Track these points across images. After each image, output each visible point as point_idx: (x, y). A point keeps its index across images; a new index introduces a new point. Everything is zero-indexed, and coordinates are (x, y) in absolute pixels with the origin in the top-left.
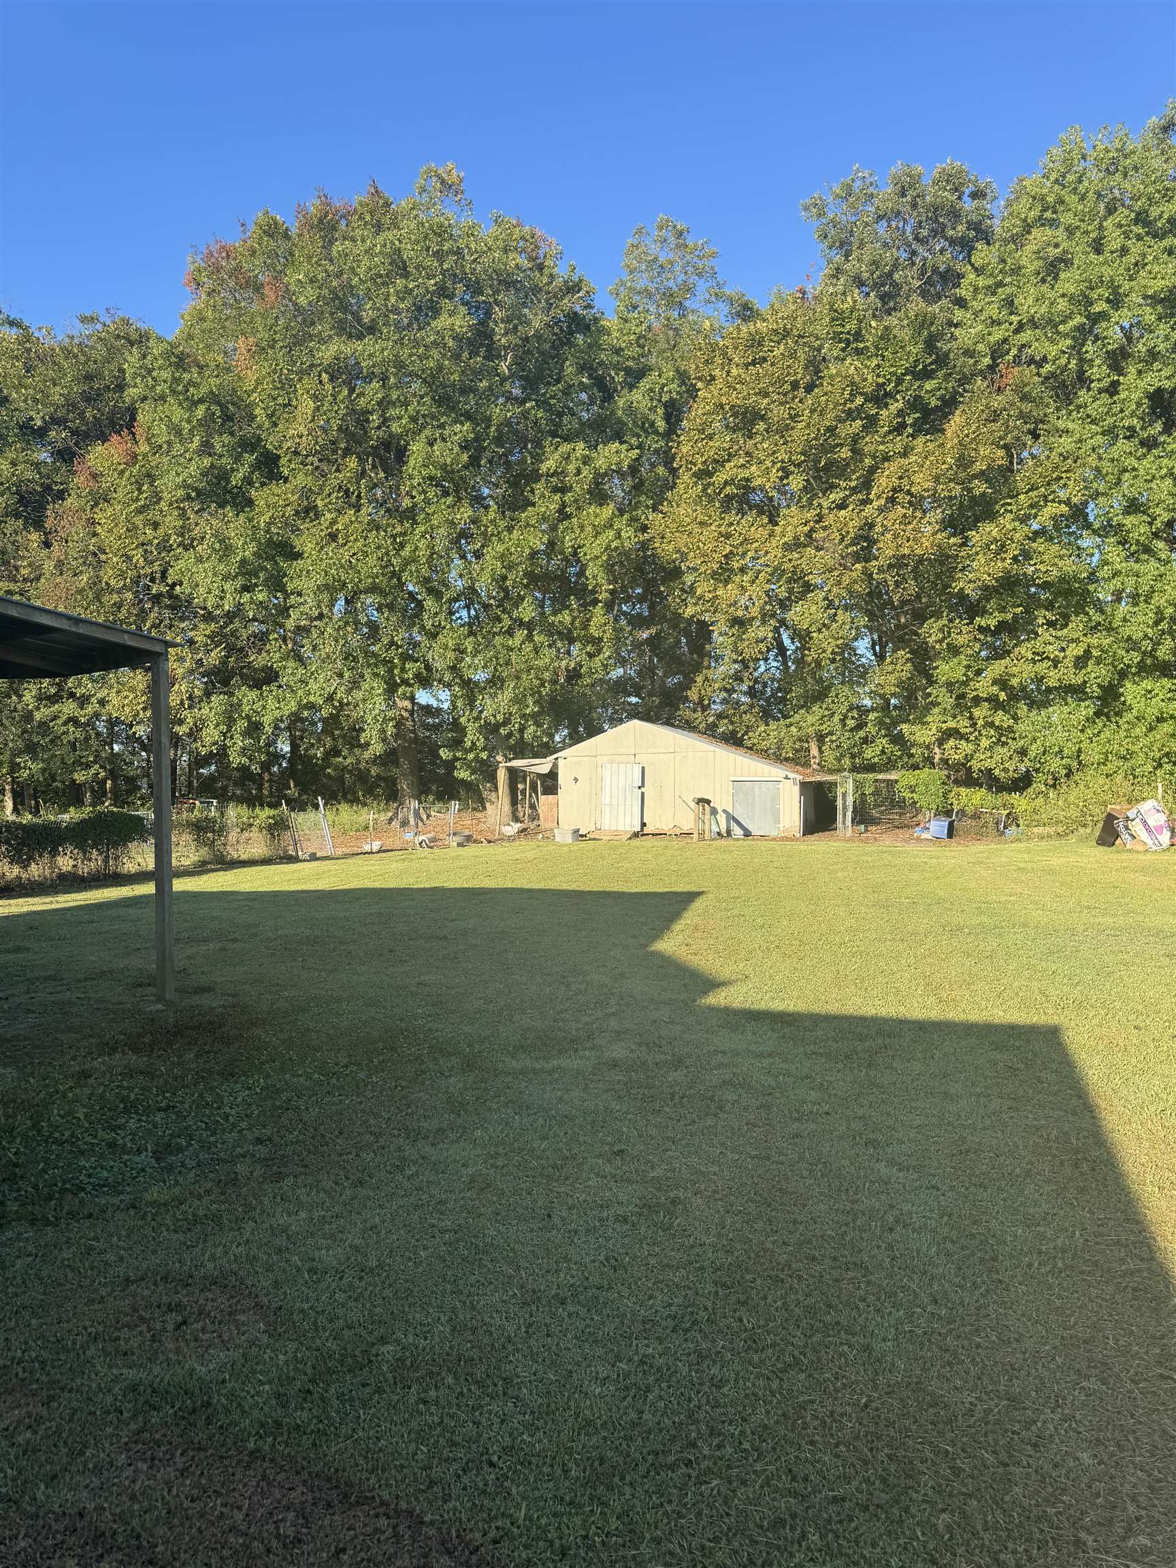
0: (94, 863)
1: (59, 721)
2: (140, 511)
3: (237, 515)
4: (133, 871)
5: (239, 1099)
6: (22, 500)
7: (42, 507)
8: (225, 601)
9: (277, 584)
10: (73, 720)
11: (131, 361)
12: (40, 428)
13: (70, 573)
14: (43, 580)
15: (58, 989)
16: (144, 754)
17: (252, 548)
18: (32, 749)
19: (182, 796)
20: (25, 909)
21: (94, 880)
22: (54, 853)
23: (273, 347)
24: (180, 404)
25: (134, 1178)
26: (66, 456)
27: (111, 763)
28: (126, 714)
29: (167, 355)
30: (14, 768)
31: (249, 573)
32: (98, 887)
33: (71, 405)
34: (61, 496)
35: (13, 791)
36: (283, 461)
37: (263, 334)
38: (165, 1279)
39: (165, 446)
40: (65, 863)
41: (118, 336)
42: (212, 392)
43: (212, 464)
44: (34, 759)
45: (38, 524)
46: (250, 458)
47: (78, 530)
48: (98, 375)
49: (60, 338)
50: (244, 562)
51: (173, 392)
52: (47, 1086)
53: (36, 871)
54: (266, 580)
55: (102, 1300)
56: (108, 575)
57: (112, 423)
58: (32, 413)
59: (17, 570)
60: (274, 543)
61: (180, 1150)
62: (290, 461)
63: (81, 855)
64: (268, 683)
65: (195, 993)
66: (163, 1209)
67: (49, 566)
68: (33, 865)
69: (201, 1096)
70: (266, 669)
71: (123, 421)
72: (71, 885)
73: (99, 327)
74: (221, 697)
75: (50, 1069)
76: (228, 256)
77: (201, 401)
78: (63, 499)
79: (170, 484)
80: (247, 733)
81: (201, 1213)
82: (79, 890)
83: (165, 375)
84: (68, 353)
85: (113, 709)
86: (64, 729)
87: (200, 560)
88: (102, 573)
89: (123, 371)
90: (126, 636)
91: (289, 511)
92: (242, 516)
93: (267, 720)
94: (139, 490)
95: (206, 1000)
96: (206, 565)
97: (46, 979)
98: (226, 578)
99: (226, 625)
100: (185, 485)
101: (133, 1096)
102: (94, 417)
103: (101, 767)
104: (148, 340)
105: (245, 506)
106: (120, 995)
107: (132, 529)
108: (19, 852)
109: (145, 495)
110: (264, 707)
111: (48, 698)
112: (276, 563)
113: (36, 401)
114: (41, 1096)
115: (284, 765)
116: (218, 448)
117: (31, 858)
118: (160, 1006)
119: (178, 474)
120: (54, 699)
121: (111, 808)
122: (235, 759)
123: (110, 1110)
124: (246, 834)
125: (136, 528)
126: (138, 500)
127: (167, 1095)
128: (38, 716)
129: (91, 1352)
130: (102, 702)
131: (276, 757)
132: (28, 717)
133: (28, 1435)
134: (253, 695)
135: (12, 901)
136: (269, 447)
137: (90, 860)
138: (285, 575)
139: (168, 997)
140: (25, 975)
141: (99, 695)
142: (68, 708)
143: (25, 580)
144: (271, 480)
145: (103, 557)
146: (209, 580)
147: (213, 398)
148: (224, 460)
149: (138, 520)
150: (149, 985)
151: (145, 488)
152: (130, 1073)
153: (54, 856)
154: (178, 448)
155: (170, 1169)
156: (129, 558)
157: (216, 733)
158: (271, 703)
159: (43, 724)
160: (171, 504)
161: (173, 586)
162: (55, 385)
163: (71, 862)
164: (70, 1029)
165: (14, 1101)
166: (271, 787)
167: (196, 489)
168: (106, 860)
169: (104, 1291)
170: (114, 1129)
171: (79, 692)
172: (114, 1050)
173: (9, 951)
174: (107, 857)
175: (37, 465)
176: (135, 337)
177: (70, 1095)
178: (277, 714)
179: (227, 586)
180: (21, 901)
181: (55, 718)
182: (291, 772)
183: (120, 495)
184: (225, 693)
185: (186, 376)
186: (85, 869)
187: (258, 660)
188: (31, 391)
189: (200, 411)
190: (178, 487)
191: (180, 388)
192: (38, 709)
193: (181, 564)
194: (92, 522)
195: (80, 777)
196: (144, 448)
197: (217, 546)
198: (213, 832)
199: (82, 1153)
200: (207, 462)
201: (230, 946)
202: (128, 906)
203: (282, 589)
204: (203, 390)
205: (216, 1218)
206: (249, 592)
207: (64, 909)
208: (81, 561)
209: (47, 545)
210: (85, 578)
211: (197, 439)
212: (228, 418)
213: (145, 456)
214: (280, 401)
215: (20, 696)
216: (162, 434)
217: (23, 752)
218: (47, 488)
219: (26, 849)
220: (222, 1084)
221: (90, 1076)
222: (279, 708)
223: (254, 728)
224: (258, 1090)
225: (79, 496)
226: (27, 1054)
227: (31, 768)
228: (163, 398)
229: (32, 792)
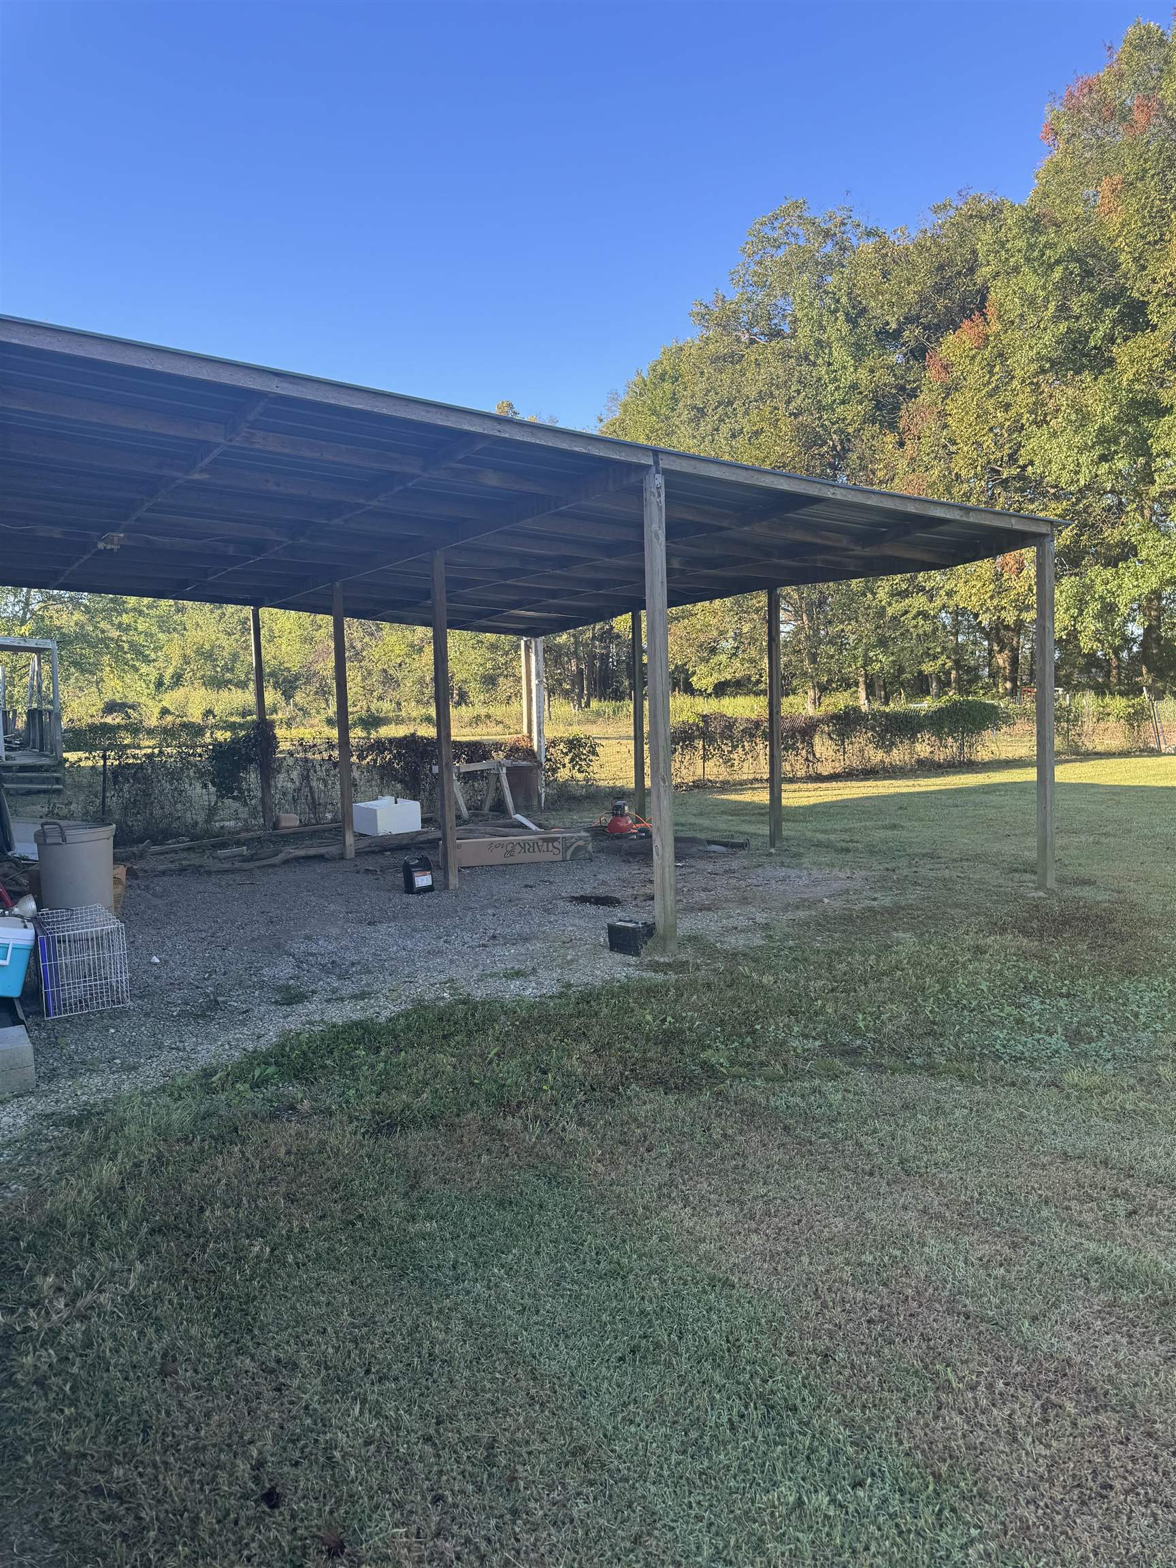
0: (949, 749)
1: (910, 616)
2: (990, 395)
3: (1096, 379)
4: (987, 759)
5: (1147, 999)
6: (879, 407)
7: (896, 408)
8: (1081, 476)
9: (1141, 447)
10: (924, 614)
11: (984, 239)
12: (895, 330)
13: (922, 469)
14: (896, 481)
15: (937, 866)
16: (986, 643)
17: (1114, 411)
18: (883, 643)
19: (1025, 684)
20: (892, 791)
21: (949, 767)
22: (913, 738)
23: (1142, 179)
24: (1035, 271)
25: (1049, 1058)
26: (919, 353)
27: (956, 653)
28: (973, 604)
29: (1022, 221)
30: (868, 661)
31: (1108, 441)
32: (954, 773)
33: (924, 300)
34: (913, 394)
35: (865, 683)
36: (1151, 308)
37: (1132, 167)
38: (1105, 1163)
39: (1017, 320)
40: (923, 749)
41: (971, 216)
42: (1070, 249)
43: (1069, 328)
44: (885, 653)
45: (892, 426)
46: (1112, 312)
47: (929, 425)
48: (951, 263)
49: (913, 236)
50: (1102, 429)
51: (1028, 260)
52: (947, 955)
53: (899, 755)
54: (1127, 446)
55: (1044, 1167)
56: (959, 465)
57: (963, 309)
58: (887, 318)
59: (874, 474)
60: (1137, 402)
61: (1090, 1040)
62: (1160, 305)
63: (938, 743)
64: (1126, 559)
65: (1076, 884)
66: (1086, 1095)
67: (902, 465)
68: (895, 750)
69: (1102, 989)
70: (1122, 544)
71: (975, 305)
72: (929, 770)
73: (952, 212)
74: (1073, 578)
75: (946, 940)
76: (1091, 90)
77: (1058, 262)
78: (916, 396)
79: (1022, 361)
80: (1098, 616)
81: (1129, 1107)
82: (937, 776)
83: (1020, 244)
84: (921, 248)
85: (959, 600)
86: (914, 622)
87: (1054, 435)
88: (952, 465)
89: (974, 252)
90: (1013, 521)
91: (1157, 363)
92: (1101, 379)
93: (1122, 601)
94: (991, 373)
95: (1086, 892)
96: (1061, 439)
97: (924, 855)
98: (1081, 451)
99: (1078, 501)
100: (1040, 358)
101: (1031, 978)
102: (946, 307)
103: (948, 658)
104: (1001, 212)
105: (1105, 367)
106: (997, 878)
107: (982, 416)
108: (883, 738)
109: (996, 377)
110: (1120, 586)
111: (899, 594)
112: (1139, 424)
113: (892, 305)
114: (944, 963)
115: (1135, 649)
116: (1076, 310)
117: (893, 744)
118: (1041, 894)
119: (1031, 348)
120: (904, 594)
121: (956, 697)
122: (1086, 644)
123: (1011, 987)
124: (1102, 725)
125: (987, 413)
126: (989, 383)
127: (1067, 982)
128: (890, 611)
129: (1045, 1213)
130: (950, 594)
131: (1128, 641)
132: (881, 613)
133: (1002, 1270)
134: (1108, 573)
135: (879, 783)
136: (1136, 295)
137: (946, 747)
138: (1151, 436)
139: (1048, 886)
140: (905, 850)
141: (947, 587)
142: (918, 602)
143: (881, 482)
144: (1135, 331)
145: (953, 448)
146: (1063, 456)
147: (1072, 255)
148: (1081, 322)
149: (990, 405)
150: (1025, 871)
151: (997, 369)
152: (1024, 955)
153: (914, 743)
154: (1032, 319)
155: (1085, 1055)
156: (979, 444)
157: (1067, 617)
158: (1128, 582)
159: (894, 618)
160: (1024, 381)
161: (1024, 468)
162: (909, 284)
163: (929, 749)
164: (956, 905)
165: (921, 965)
166: (1119, 674)
167: (1050, 360)
168: (961, 747)
169: (1045, 1160)
170: (1019, 1006)
171: (928, 586)
172: (1005, 930)
173: (885, 827)
174: (962, 745)
175: (891, 368)
176: (987, 211)
177: (971, 967)
178: (1135, 593)
179: (1083, 459)
180: (887, 782)
181: (906, 612)
182: (1144, 657)
183: (971, 380)
184: (1076, 575)
185: (1043, 239)
186: (941, 756)
187: (1112, 535)
188: (887, 296)
189: (1057, 274)
190: (1032, 361)
191: (1036, 254)
192: (890, 604)
193: (1033, 443)
194: (943, 414)
195: (928, 668)
196: (996, 327)
197: (1073, 417)
198: (1068, 721)
199: (993, 1023)
200: (1063, 327)
201: (1103, 840)
202: (987, 793)
203: (1147, 452)
204: (1061, 249)
205: (1147, 1116)
206: (1107, 461)
207: (926, 793)
208: (932, 455)
209: (901, 444)
210: (936, 472)
211: (1052, 306)
212: (1088, 273)
213: (997, 335)
214: (1150, 238)
215: (874, 594)
216: (1015, 306)
217: (874, 647)
218: (902, 388)
219: (888, 736)
220: (1123, 980)
221: (985, 952)
222: (1138, 586)
223: (1109, 609)
224: (1165, 993)
225: (930, 390)
226: (922, 922)
227: (883, 661)
228: (1016, 270)
229: (882, 683)
